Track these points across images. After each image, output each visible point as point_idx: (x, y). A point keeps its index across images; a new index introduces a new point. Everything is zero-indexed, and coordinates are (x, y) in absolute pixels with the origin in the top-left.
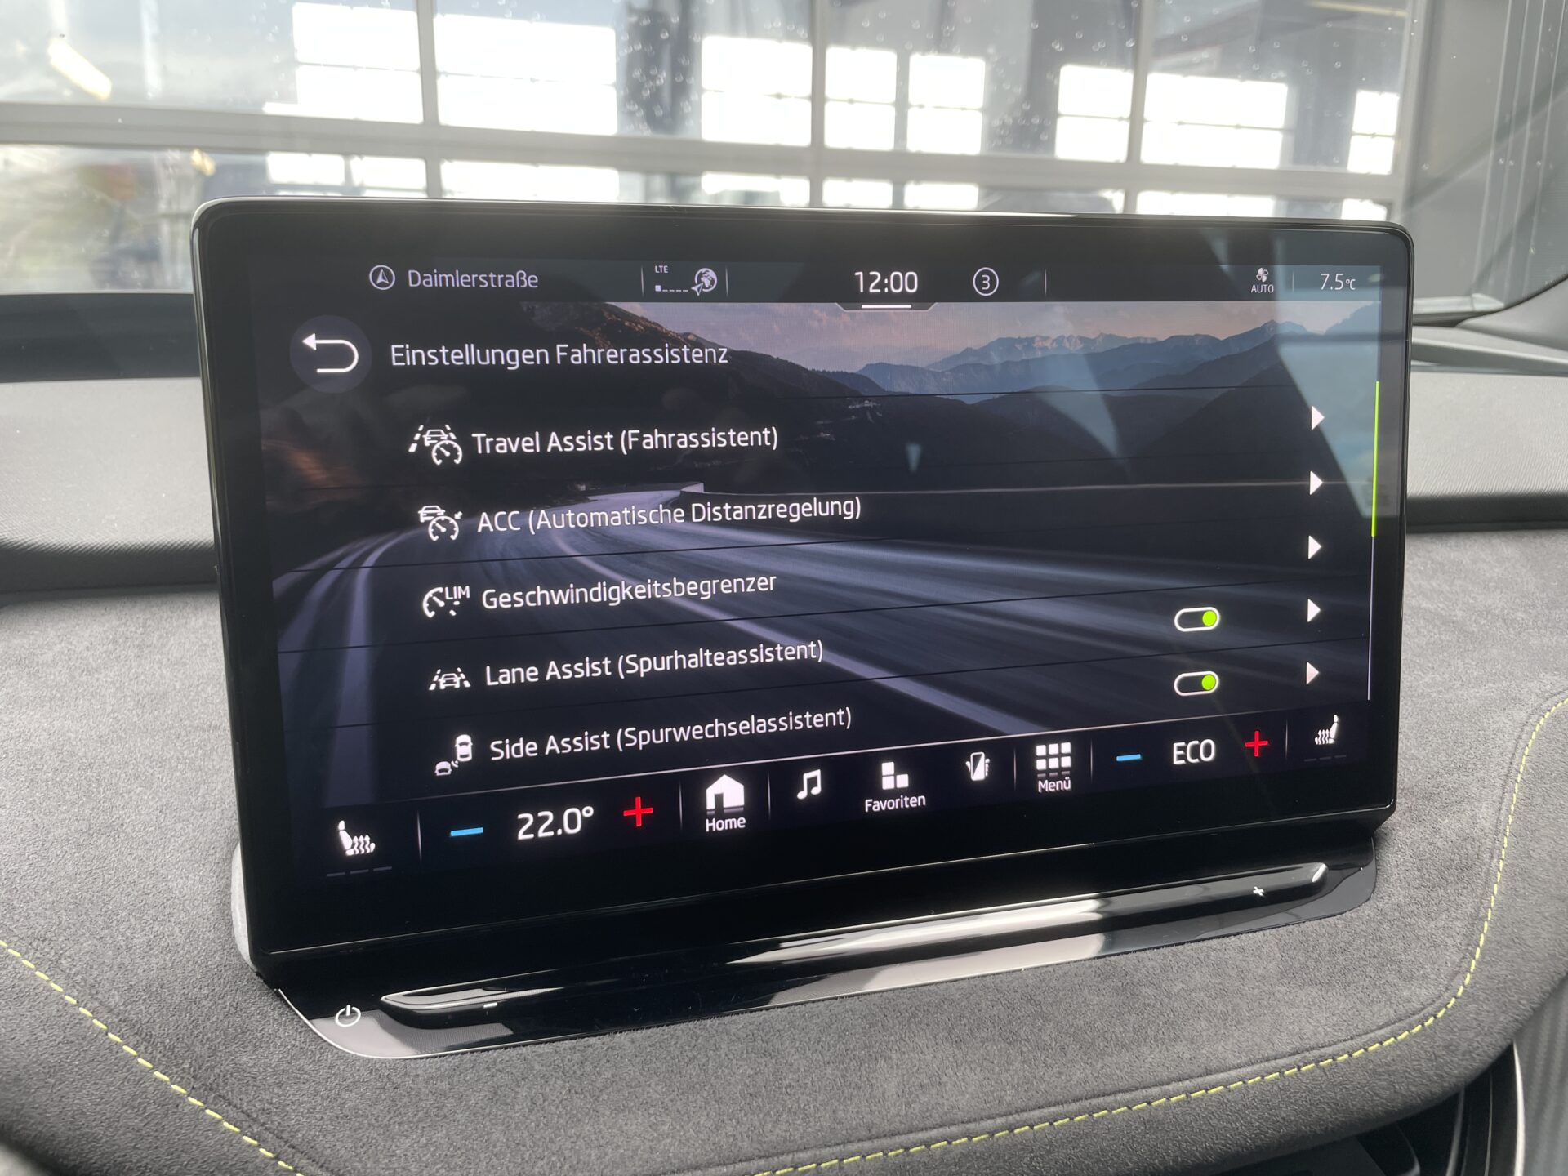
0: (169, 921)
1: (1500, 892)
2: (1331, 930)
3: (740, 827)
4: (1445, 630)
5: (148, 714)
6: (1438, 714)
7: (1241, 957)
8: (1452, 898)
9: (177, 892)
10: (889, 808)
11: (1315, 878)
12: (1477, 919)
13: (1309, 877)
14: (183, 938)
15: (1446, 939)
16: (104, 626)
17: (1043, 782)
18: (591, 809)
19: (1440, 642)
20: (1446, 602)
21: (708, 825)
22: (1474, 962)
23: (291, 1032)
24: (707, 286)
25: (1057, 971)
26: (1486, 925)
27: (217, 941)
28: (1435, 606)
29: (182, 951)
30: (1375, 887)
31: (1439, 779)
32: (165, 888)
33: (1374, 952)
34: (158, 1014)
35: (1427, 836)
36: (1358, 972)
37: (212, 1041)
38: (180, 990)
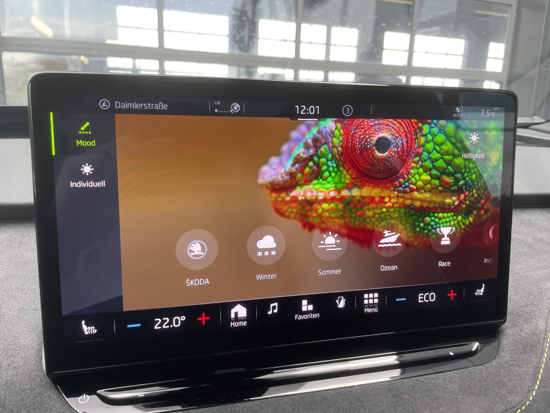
0: (18, 356)
1: (547, 356)
2: (480, 372)
3: (244, 325)
4: (525, 247)
5: (19, 270)
6: (523, 281)
7: (444, 382)
8: (528, 359)
9: (22, 344)
10: (305, 318)
11: (474, 349)
12: (538, 368)
13: (471, 349)
14: (22, 364)
15: (526, 376)
16: (7, 234)
17: (367, 309)
18: (184, 317)
19: (523, 252)
20: (526, 236)
21: (231, 324)
22: (536, 386)
23: (60, 405)
24: (236, 110)
25: (370, 387)
26: (541, 370)
27: (35, 365)
28: (521, 237)
29: (21, 369)
30: (498, 353)
31: (523, 308)
32: (17, 342)
33: (497, 381)
34: (8, 395)
35: (518, 332)
36: (491, 390)
37: (29, 408)
38: (18, 385)
